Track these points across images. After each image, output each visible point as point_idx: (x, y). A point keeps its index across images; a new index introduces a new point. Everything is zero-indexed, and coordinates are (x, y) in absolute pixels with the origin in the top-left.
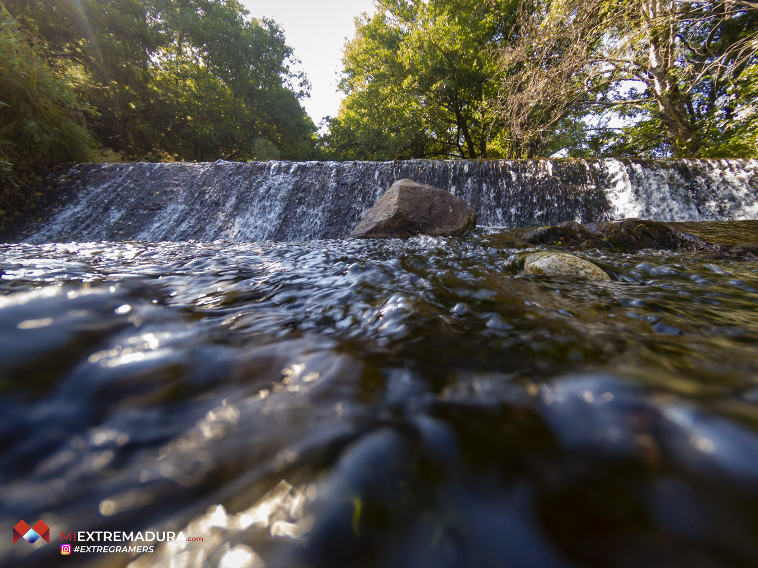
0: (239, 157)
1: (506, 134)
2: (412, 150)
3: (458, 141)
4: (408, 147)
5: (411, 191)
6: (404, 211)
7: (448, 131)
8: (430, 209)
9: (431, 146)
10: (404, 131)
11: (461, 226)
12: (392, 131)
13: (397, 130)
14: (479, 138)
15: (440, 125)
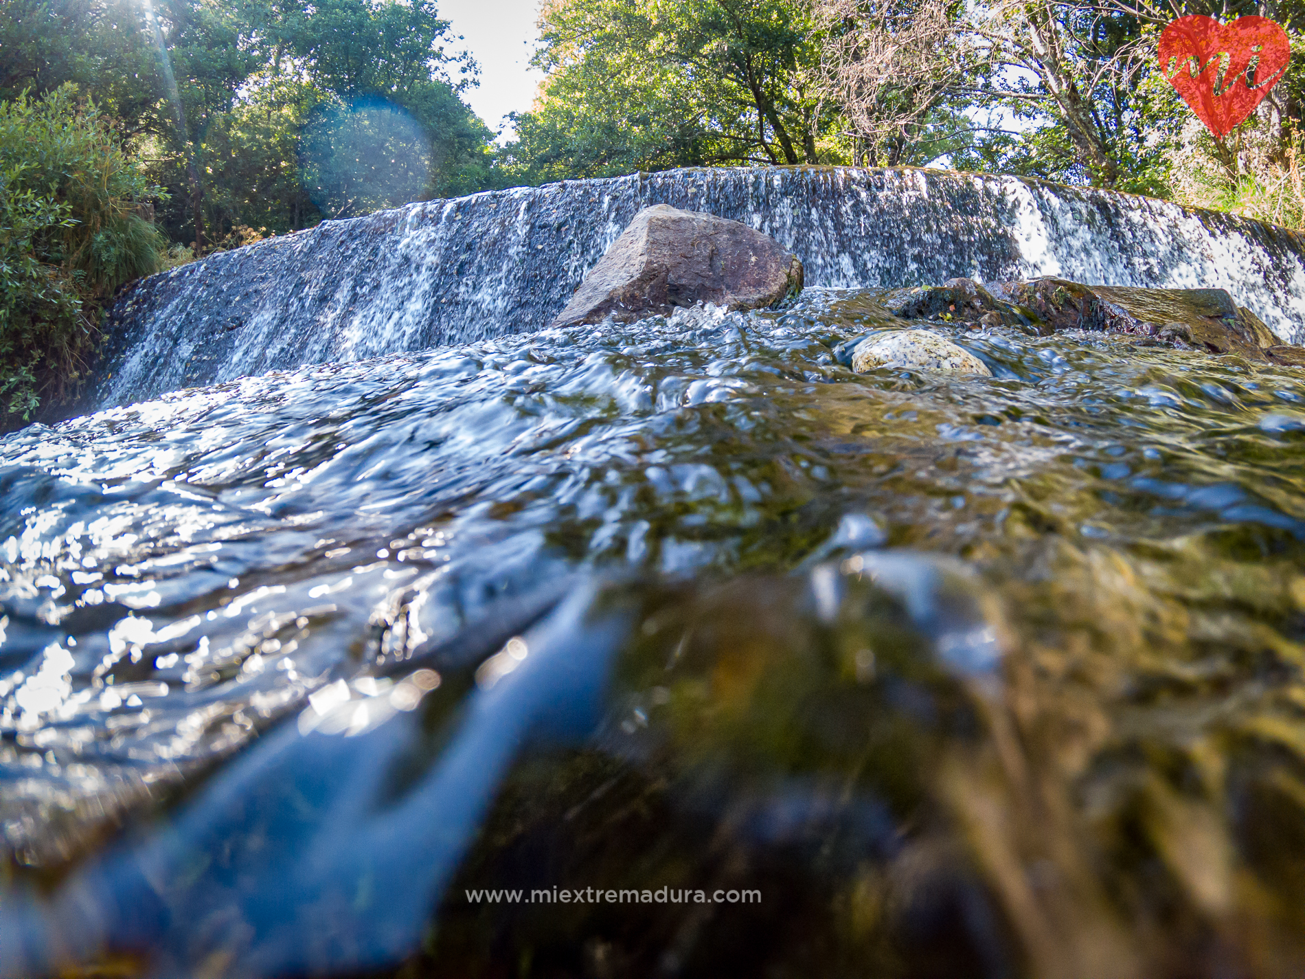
0: (358, 209)
1: (846, 126)
2: (676, 154)
3: (762, 135)
4: (669, 149)
5: (672, 226)
6: (661, 266)
7: (742, 118)
8: (711, 259)
9: (713, 144)
10: (657, 121)
11: (775, 288)
12: (635, 122)
13: (644, 121)
14: (800, 131)
15: (726, 108)
